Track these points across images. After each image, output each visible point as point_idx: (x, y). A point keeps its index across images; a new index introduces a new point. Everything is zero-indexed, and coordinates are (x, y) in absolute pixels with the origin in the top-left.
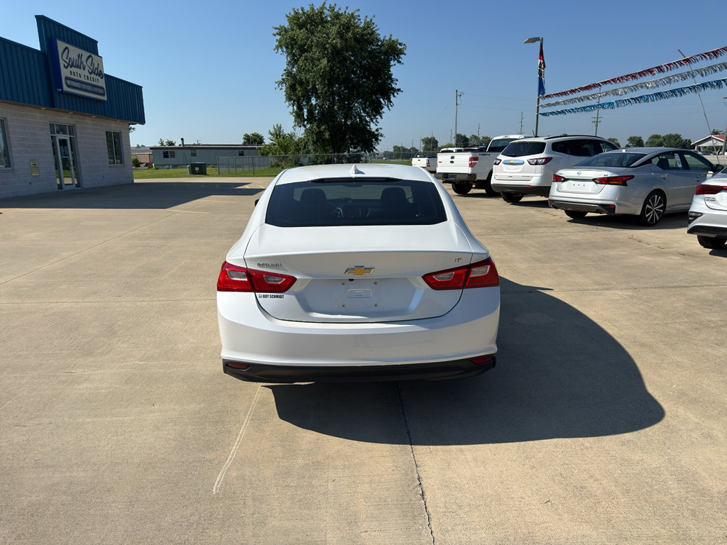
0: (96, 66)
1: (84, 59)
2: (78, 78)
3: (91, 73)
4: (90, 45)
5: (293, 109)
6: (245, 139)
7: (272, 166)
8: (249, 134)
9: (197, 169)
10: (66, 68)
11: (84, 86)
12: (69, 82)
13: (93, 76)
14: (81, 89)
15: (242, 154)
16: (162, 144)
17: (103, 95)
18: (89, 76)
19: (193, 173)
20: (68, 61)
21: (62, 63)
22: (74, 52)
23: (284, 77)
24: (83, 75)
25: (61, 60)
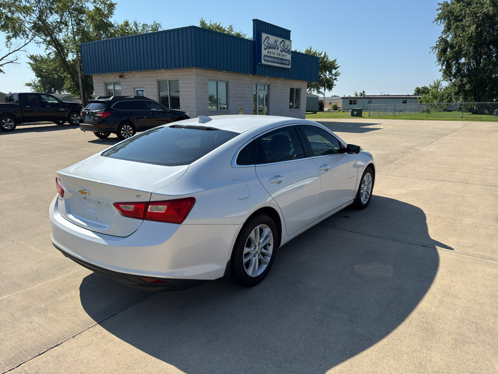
0: (286, 47)
1: (278, 44)
2: (273, 55)
3: (282, 52)
4: (285, 34)
5: (442, 68)
6: (416, 91)
7: (423, 112)
8: (420, 87)
9: (355, 113)
10: (265, 49)
11: (276, 60)
12: (266, 58)
13: (283, 53)
14: (274, 62)
15: (405, 102)
16: (356, 95)
17: (289, 65)
18: (281, 53)
19: (353, 115)
20: (267, 45)
21: (263, 46)
22: (272, 39)
23: (438, 43)
24: (276, 53)
25: (263, 44)
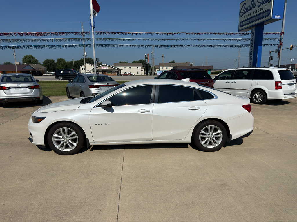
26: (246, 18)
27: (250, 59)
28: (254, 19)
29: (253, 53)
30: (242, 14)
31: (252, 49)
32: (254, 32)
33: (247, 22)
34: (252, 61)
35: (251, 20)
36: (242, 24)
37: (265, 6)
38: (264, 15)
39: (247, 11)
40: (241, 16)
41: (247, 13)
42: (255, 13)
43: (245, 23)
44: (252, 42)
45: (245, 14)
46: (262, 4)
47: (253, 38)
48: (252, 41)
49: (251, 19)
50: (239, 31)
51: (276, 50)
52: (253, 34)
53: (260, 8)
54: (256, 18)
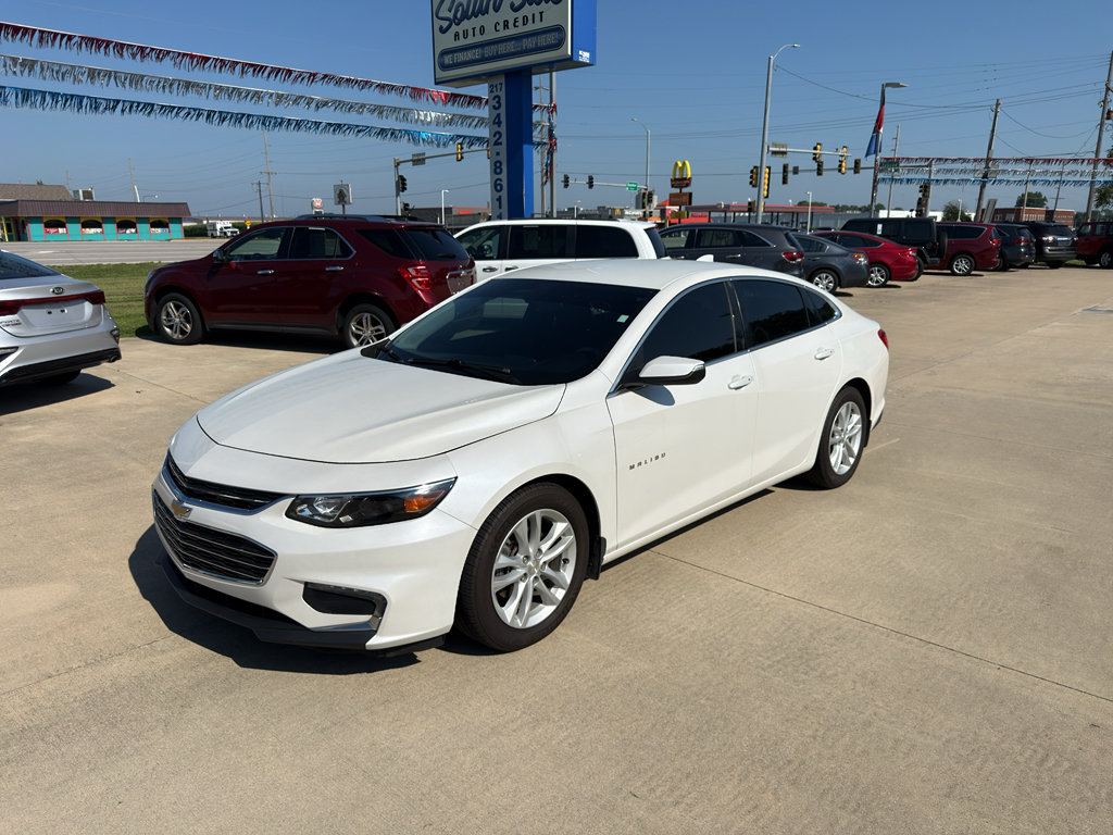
26: (462, 42)
27: (496, 186)
28: (502, 49)
29: (504, 167)
30: (447, 23)
31: (498, 154)
32: (502, 94)
33: (469, 55)
34: (504, 194)
35: (488, 51)
36: (448, 60)
37: (541, 13)
38: (542, 40)
39: (465, 16)
40: (443, 31)
41: (466, 24)
42: (500, 27)
43: (461, 57)
44: (496, 128)
45: (458, 24)
46: (530, 4)
47: (498, 115)
48: (494, 123)
49: (488, 49)
50: (436, 83)
51: (414, 155)
52: (498, 102)
53: (520, 14)
54: (510, 47)
